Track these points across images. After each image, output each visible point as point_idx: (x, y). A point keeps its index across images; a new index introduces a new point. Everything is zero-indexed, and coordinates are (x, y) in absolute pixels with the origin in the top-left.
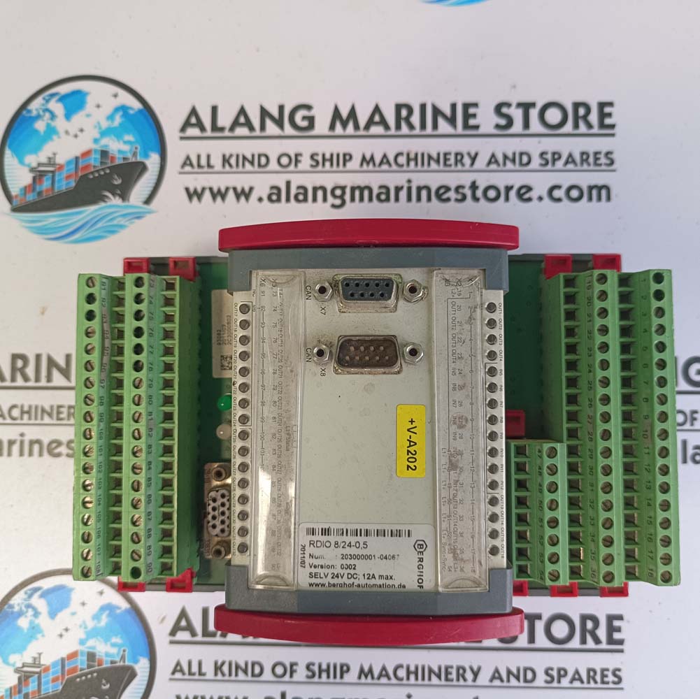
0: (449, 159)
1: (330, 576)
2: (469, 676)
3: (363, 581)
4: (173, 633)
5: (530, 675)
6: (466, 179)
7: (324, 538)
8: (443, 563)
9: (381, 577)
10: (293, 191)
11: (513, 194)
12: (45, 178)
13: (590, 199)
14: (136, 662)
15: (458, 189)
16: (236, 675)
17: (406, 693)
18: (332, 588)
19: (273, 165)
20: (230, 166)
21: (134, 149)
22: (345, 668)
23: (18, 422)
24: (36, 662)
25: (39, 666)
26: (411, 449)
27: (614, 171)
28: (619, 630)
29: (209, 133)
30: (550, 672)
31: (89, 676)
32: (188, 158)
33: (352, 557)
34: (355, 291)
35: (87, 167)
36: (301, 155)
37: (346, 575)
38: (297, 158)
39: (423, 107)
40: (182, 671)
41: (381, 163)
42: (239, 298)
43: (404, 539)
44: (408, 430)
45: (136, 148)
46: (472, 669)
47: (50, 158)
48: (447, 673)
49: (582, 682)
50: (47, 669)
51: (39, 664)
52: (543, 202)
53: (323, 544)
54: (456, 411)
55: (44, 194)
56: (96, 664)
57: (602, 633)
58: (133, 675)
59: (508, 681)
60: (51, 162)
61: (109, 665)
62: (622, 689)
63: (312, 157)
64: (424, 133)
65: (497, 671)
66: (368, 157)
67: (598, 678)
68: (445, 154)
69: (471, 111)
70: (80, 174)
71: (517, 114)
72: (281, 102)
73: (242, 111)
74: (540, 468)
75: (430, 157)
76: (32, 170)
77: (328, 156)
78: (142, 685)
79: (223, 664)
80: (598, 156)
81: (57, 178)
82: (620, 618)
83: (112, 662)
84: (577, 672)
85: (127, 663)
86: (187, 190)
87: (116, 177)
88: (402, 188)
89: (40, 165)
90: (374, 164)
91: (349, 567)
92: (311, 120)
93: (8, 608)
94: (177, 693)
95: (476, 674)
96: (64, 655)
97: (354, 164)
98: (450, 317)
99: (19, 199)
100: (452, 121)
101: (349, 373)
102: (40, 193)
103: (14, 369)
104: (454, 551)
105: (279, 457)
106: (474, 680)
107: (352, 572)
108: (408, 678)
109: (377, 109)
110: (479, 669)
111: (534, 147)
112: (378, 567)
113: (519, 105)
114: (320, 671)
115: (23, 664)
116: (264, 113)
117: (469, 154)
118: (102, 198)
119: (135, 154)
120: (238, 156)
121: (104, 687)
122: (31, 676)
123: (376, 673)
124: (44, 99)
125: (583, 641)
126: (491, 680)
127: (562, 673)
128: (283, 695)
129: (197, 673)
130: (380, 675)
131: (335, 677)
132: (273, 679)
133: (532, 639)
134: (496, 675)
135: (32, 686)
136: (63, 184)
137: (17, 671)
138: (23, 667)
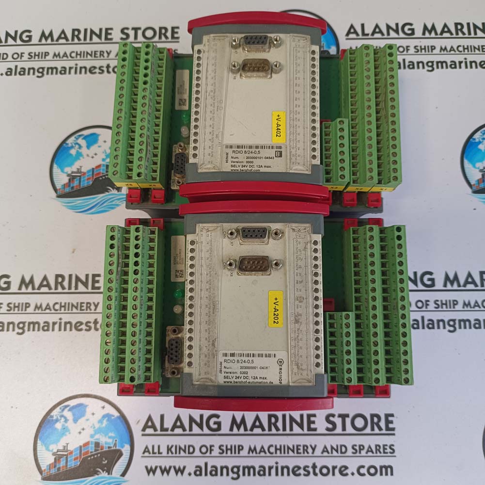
1: (235, 377)
2: (310, 450)
3: (251, 380)
4: (144, 430)
5: (344, 449)
7: (232, 358)
8: (292, 371)
9: (260, 378)
12: (75, 180)
14: (123, 447)
17: (275, 461)
18: (236, 384)
22: (241, 448)
23: (59, 312)
24: (65, 448)
25: (67, 451)
26: (276, 313)
28: (392, 422)
30: (355, 447)
31: (96, 456)
33: (246, 368)
34: (248, 234)
35: (99, 173)
37: (243, 377)
40: (148, 452)
42: (190, 237)
43: (272, 358)
44: (274, 303)
46: (311, 446)
47: (78, 169)
48: (298, 449)
50: (71, 453)
51: (67, 450)
53: (231, 361)
54: (298, 294)
55: (75, 188)
56: (100, 449)
57: (382, 424)
58: (121, 454)
59: (332, 453)
60: (79, 171)
61: (107, 449)
62: (395, 456)
65: (325, 447)
67: (382, 450)
70: (95, 178)
74: (341, 325)
76: (68, 175)
78: (126, 460)
79: (172, 446)
81: (82, 180)
82: (392, 415)
83: (109, 448)
84: (370, 447)
85: (117, 448)
89: (72, 172)
91: (244, 373)
93: (50, 418)
94: (146, 465)
95: (314, 450)
96: (82, 444)
98: (295, 248)
99: (61, 190)
101: (245, 275)
102: (72, 188)
103: (57, 283)
104: (297, 365)
105: (209, 317)
106: (313, 453)
107: (246, 375)
108: (276, 453)
110: (315, 446)
112: (259, 373)
114: (227, 449)
115: (58, 450)
118: (107, 190)
121: (104, 462)
122: (62, 457)
123: (258, 451)
124: (75, 137)
125: (373, 429)
126: (322, 453)
127: (362, 447)
128: (206, 464)
129: (157, 453)
130: (261, 451)
131: (235, 453)
132: (200, 455)
133: (344, 429)
134: (325, 450)
135: (62, 463)
136: (86, 183)
137: (54, 454)
138: (58, 452)
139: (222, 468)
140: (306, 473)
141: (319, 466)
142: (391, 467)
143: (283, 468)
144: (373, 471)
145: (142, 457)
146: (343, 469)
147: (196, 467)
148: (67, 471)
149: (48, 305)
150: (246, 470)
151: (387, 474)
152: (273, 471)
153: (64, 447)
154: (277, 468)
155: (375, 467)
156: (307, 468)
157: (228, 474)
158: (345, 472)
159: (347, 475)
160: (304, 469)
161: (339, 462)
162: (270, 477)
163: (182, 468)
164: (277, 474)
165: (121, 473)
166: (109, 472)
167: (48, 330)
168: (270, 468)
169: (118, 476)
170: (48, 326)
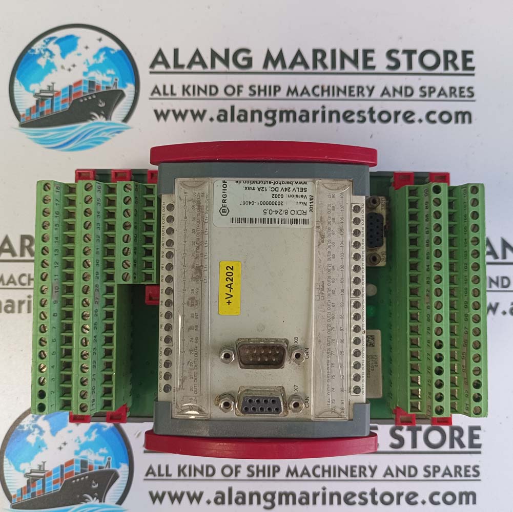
0: (353, 91)
2: (368, 472)
5: (413, 471)
6: (365, 106)
10: (236, 113)
11: (400, 117)
12: (46, 102)
13: (457, 121)
14: (118, 467)
15: (360, 113)
16: (195, 475)
17: (322, 486)
19: (221, 94)
20: (189, 94)
21: (114, 81)
22: (276, 469)
23: (26, 286)
24: (41, 469)
25: (44, 471)
27: (474, 101)
28: (477, 437)
29: (172, 69)
30: (428, 469)
31: (82, 478)
32: (156, 87)
35: (79, 93)
36: (242, 86)
38: (239, 89)
39: (333, 52)
40: (153, 473)
41: (302, 93)
45: (116, 80)
46: (370, 468)
47: (49, 87)
48: (352, 471)
49: (451, 476)
50: (49, 474)
51: (44, 470)
52: (422, 123)
55: (45, 114)
56: (88, 469)
57: (465, 439)
58: (116, 477)
59: (397, 476)
60: (50, 89)
61: (98, 470)
62: (480, 480)
63: (250, 88)
64: (334, 71)
65: (389, 469)
66: (292, 89)
67: (462, 472)
68: (350, 87)
69: (369, 55)
70: (73, 99)
71: (403, 58)
72: (227, 47)
73: (197, 53)
75: (339, 89)
76: (36, 95)
77: (262, 88)
78: (123, 484)
79: (185, 467)
80: (462, 90)
81: (55, 102)
83: (100, 468)
84: (447, 468)
85: (111, 468)
86: (156, 111)
87: (101, 101)
88: (318, 112)
89: (41, 91)
90: (297, 94)
92: (250, 60)
93: (19, 428)
94: (150, 490)
95: (373, 472)
96: (63, 463)
97: (282, 94)
99: (25, 117)
100: (355, 62)
102: (42, 113)
103: (23, 247)
106: (372, 476)
108: (323, 476)
109: (299, 53)
110: (376, 467)
111: (415, 82)
113: (405, 52)
114: (258, 471)
115: (31, 470)
116: (214, 55)
117: (368, 87)
118: (91, 117)
119: (115, 84)
120: (194, 87)
121: (93, 487)
122: (37, 480)
123: (300, 473)
124: (44, 41)
125: (452, 446)
126: (384, 476)
127: (436, 469)
128: (230, 490)
129: (165, 475)
130: (303, 474)
131: (269, 475)
132: (223, 477)
133: (414, 445)
134: (388, 472)
135: (38, 487)
136: (60, 106)
137: (26, 475)
138: (31, 472)
139: (251, 495)
140: (362, 501)
141: (379, 492)
142: (474, 494)
143: (332, 495)
144: (450, 499)
145: (145, 480)
146: (411, 496)
147: (218, 493)
148: (44, 497)
149: (12, 277)
150: (284, 497)
151: (467, 503)
152: (319, 499)
153: (40, 466)
154: (324, 495)
155: (453, 494)
156: (363, 496)
157: (259, 503)
158: (413, 500)
159: (416, 503)
160: (360, 497)
161: (406, 487)
162: (314, 506)
163: (198, 494)
164: (324, 503)
165: (117, 500)
166: (101, 498)
167: (12, 311)
168: (315, 495)
169: (113, 504)
170: (13, 307)
